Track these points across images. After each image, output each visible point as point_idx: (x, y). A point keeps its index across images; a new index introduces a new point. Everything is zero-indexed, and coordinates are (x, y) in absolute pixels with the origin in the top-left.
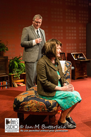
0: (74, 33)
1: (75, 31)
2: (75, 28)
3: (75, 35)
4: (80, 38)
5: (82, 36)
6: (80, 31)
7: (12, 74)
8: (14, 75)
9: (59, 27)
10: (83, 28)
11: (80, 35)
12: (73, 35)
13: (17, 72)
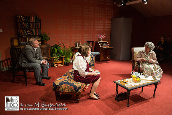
0: (101, 26)
1: (102, 25)
2: (102, 22)
3: (102, 27)
4: (106, 30)
5: (107, 28)
6: (106, 25)
7: (52, 58)
8: (54, 58)
9: (90, 21)
10: (108, 22)
11: (106, 27)
12: (100, 27)
13: (57, 56)
